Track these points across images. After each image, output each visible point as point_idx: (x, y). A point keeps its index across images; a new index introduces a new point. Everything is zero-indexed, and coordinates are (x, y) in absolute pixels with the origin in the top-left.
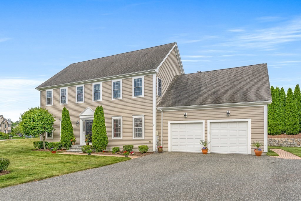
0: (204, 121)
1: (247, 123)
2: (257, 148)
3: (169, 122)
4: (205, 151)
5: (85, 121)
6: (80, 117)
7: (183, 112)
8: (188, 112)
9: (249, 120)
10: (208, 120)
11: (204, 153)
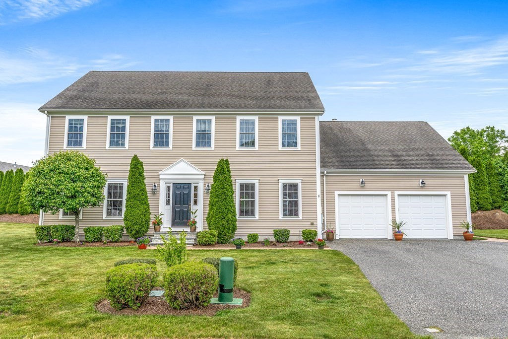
0: (390, 192)
1: (444, 197)
2: (467, 230)
3: (335, 192)
4: (398, 236)
5: (171, 185)
6: (161, 177)
7: (359, 178)
8: (365, 178)
9: (449, 193)
10: (395, 192)
11: (397, 239)
